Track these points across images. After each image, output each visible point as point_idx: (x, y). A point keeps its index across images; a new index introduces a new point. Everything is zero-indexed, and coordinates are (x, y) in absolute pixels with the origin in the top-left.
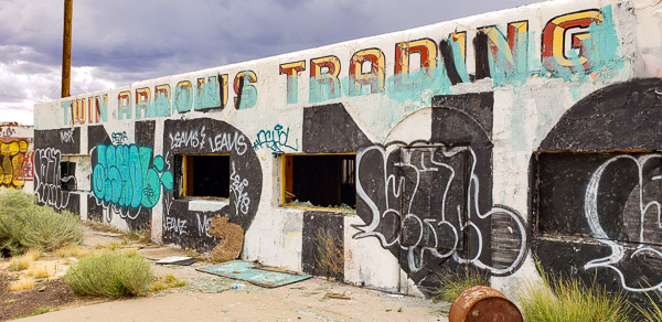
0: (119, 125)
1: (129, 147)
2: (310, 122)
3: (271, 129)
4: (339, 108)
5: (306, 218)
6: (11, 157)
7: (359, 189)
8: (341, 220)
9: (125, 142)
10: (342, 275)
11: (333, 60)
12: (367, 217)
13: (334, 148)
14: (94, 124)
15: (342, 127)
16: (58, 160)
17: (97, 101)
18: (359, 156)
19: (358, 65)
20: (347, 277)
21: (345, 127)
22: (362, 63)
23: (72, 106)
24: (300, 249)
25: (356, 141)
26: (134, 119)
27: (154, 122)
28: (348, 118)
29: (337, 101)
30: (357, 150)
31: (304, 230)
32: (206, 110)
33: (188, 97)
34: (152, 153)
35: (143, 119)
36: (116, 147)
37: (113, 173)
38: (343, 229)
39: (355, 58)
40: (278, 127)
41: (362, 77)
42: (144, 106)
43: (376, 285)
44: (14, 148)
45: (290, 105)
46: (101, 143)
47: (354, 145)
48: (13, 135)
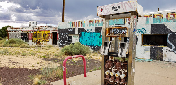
0: (89, 28)
1: (93, 33)
2: (153, 27)
3: (141, 29)
4: (163, 25)
5: (151, 48)
6: (46, 35)
7: (168, 41)
8: (163, 48)
9: (91, 31)
10: (163, 59)
11: (161, 15)
12: (171, 47)
13: (161, 33)
14: (80, 27)
15: (163, 29)
16: (67, 36)
17: (81, 23)
18: (169, 35)
19: (169, 16)
20: (164, 60)
21: (164, 29)
22: (170, 15)
23: (72, 23)
24: (150, 54)
25: (168, 32)
26: (94, 27)
27: (101, 27)
28: (165, 27)
29: (162, 23)
30: (168, 33)
31: (151, 50)
32: (119, 25)
33: (113, 22)
34: (101, 34)
35: (98, 26)
36: (88, 33)
37: (87, 38)
38: (163, 50)
39: (168, 14)
40: (143, 29)
41: (170, 18)
42: (98, 24)
43: (173, 61)
44: (46, 33)
45: (147, 24)
46: (83, 32)
47: (167, 32)
48: (46, 29)
